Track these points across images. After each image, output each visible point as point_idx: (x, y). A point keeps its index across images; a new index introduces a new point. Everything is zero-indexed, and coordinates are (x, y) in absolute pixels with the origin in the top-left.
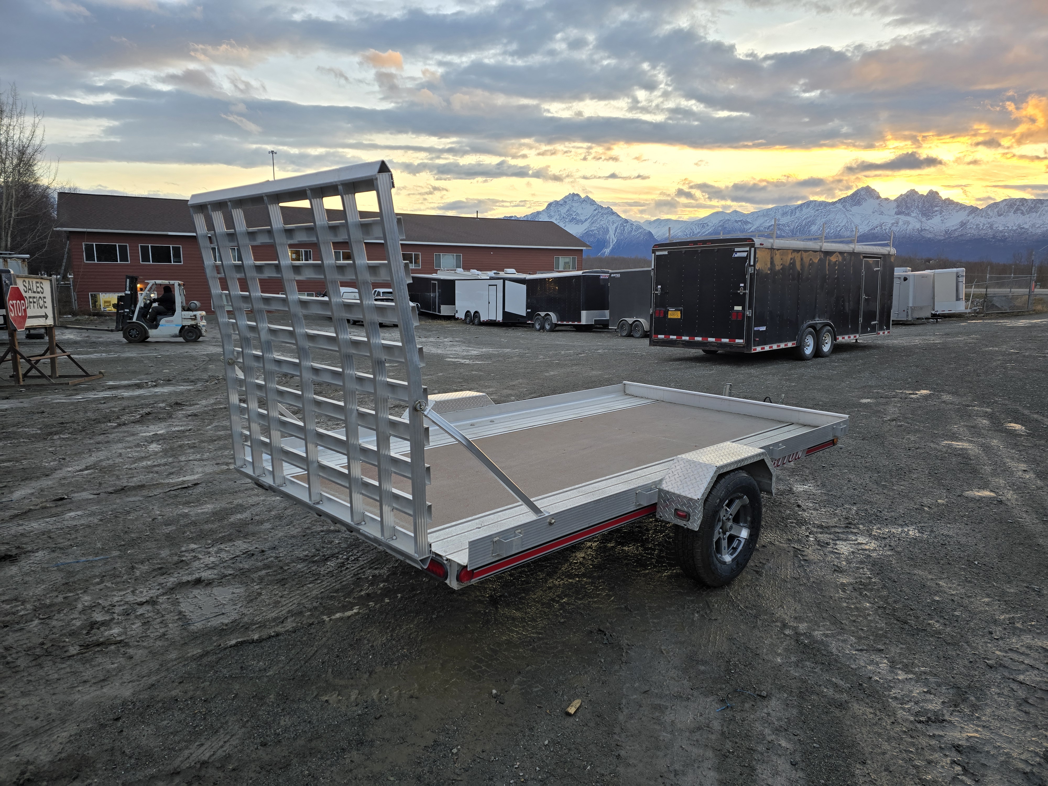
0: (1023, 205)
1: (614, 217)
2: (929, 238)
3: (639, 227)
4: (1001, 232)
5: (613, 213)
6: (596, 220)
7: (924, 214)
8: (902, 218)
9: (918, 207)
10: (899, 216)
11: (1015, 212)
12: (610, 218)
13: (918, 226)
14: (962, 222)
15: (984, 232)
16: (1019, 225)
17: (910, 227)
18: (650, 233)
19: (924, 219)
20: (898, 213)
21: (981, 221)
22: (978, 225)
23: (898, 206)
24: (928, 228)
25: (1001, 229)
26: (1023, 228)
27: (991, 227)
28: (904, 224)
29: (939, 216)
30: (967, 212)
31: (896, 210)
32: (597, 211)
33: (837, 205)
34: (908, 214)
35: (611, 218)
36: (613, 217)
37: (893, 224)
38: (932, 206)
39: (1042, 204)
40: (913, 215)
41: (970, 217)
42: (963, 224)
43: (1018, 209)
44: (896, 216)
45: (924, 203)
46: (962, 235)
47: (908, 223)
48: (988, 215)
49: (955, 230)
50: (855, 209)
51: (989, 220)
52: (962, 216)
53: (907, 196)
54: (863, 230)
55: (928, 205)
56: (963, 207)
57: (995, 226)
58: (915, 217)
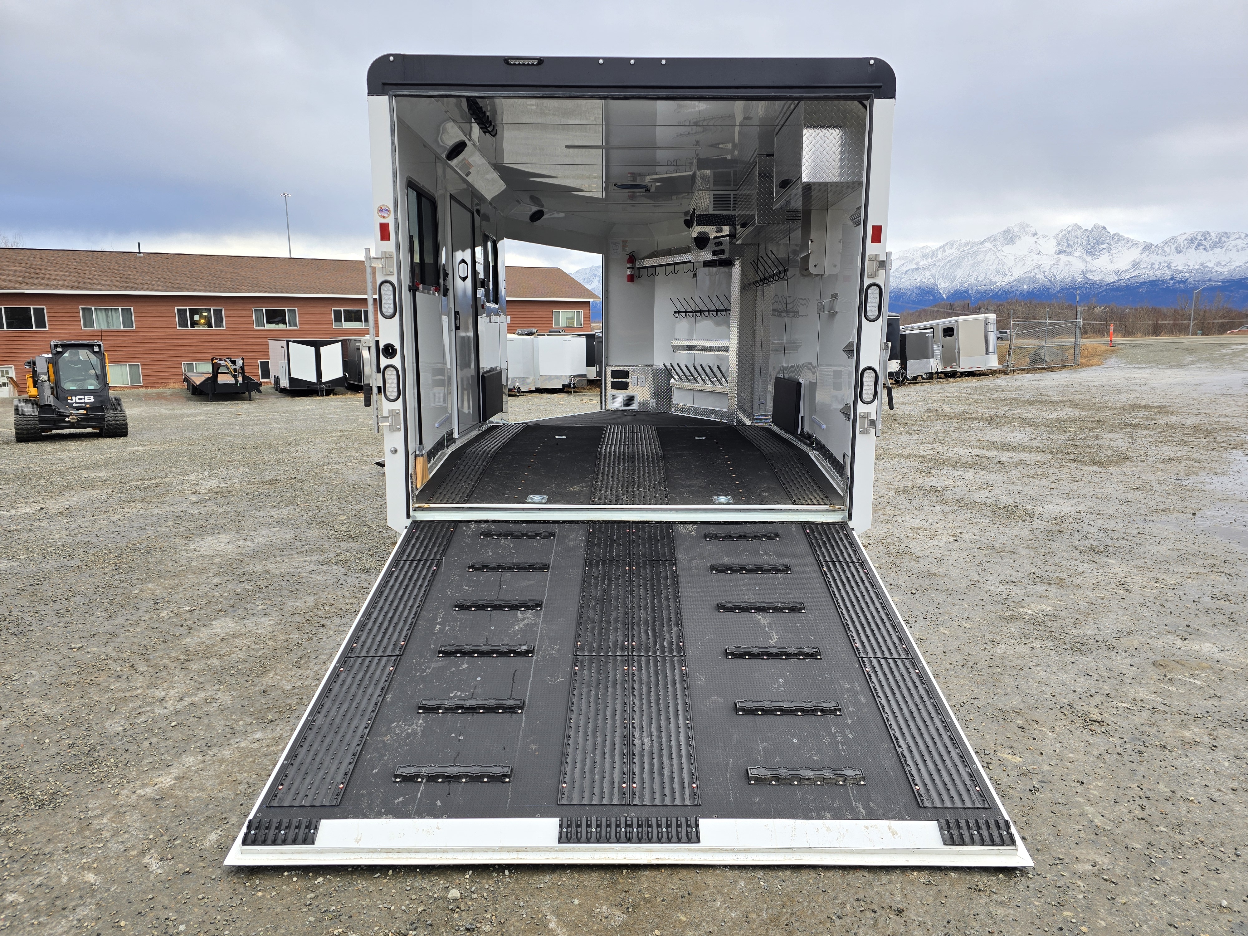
0: (1206, 239)
2: (1096, 282)
4: (1181, 272)
7: (1088, 252)
8: (1064, 258)
9: (1081, 244)
10: (1060, 256)
11: (1197, 248)
13: (1082, 266)
14: (1134, 261)
15: (1160, 272)
16: (1202, 264)
17: (1073, 269)
19: (1089, 258)
20: (1058, 253)
21: (1156, 259)
22: (1153, 264)
23: (1058, 244)
24: (1094, 269)
25: (1180, 268)
26: (1207, 266)
27: (1169, 267)
28: (1066, 265)
29: (1107, 254)
30: (1140, 248)
31: (1056, 249)
33: (986, 244)
34: (1070, 254)
37: (1053, 265)
38: (1098, 243)
39: (1228, 237)
40: (1076, 254)
41: (1144, 255)
42: (1136, 265)
43: (1199, 245)
44: (1056, 256)
45: (1089, 241)
46: (1134, 277)
47: (1071, 264)
48: (1164, 252)
49: (1126, 271)
50: (1007, 249)
51: (1167, 259)
52: (1134, 255)
53: (1069, 232)
54: (1018, 273)
55: (1093, 242)
56: (1135, 244)
57: (1172, 266)
58: (1080, 257)
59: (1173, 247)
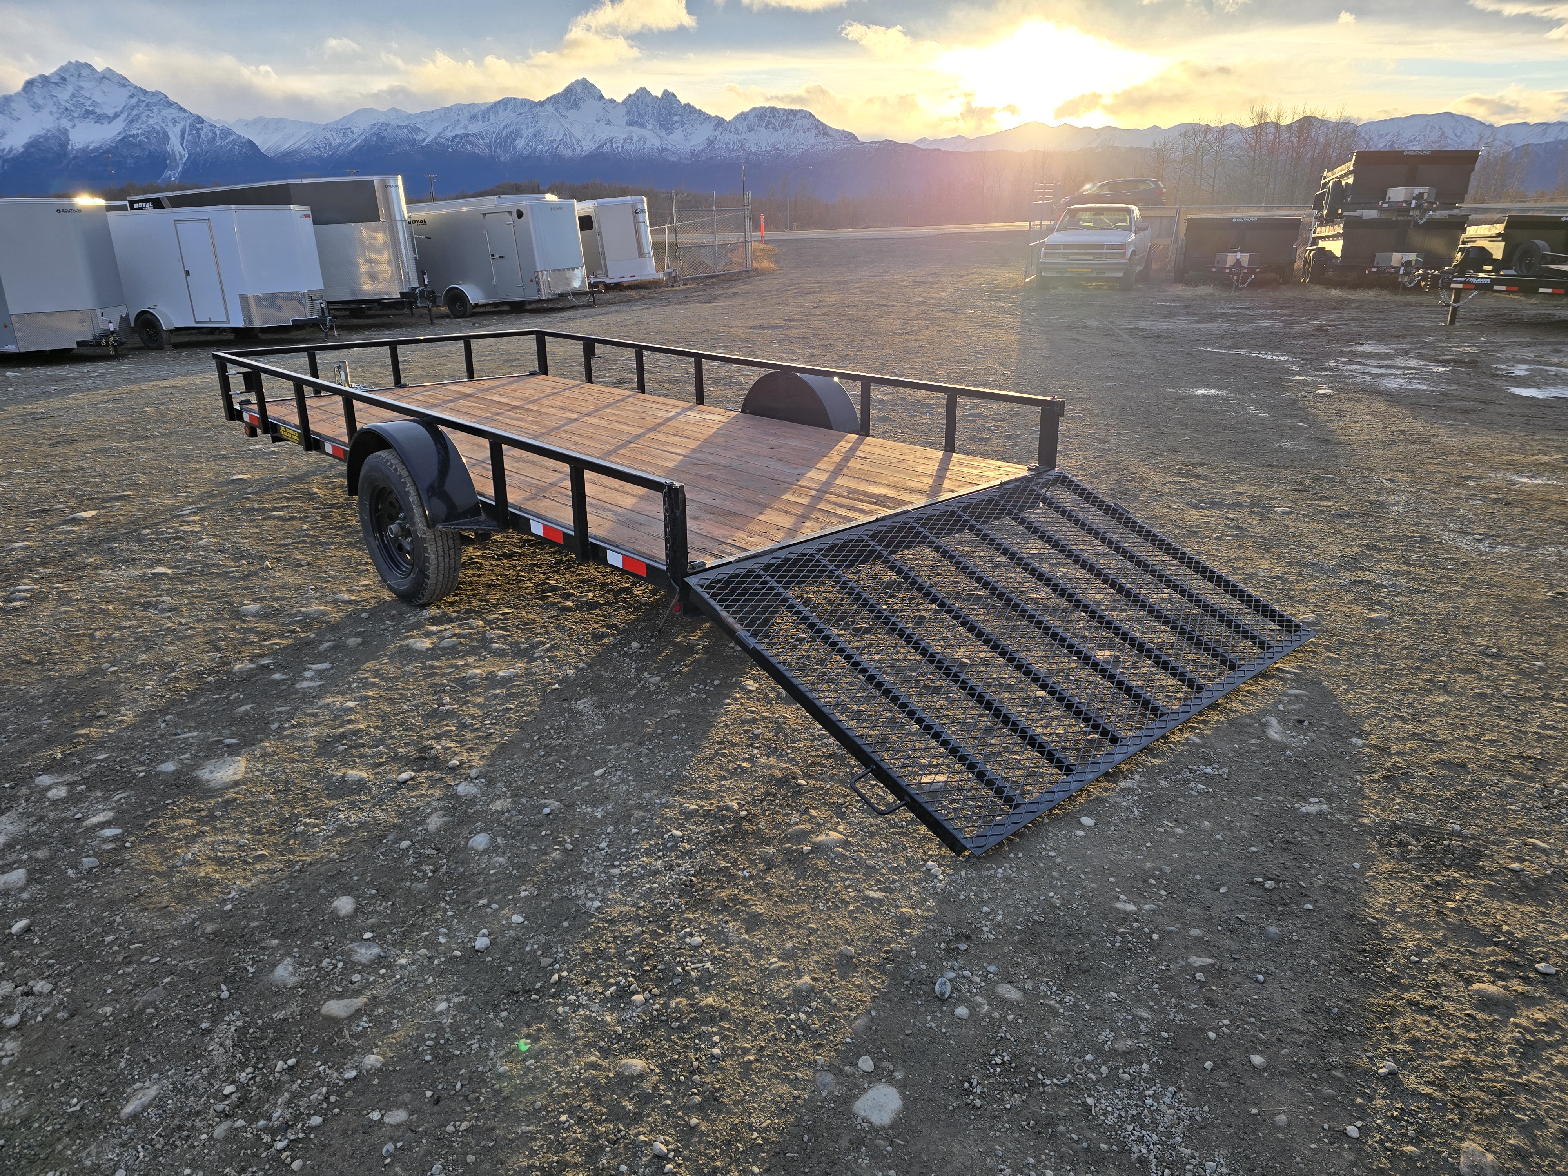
0: (774, 116)
1: (175, 113)
2: (674, 162)
3: (227, 132)
4: (755, 154)
5: (171, 104)
6: (138, 116)
7: (662, 126)
8: (637, 131)
9: (653, 114)
10: (631, 128)
11: (767, 127)
12: (164, 113)
13: (657, 144)
14: (708, 139)
15: (735, 154)
16: (773, 145)
17: (648, 145)
18: (250, 143)
19: (663, 134)
20: (631, 123)
21: (731, 138)
22: (727, 144)
23: (628, 113)
24: (670, 147)
25: (753, 150)
26: (778, 149)
27: (743, 147)
28: (640, 140)
29: (681, 129)
30: (713, 124)
31: (626, 118)
32: (135, 100)
33: (547, 106)
34: (642, 126)
35: (167, 113)
36: (170, 110)
37: (625, 139)
38: (670, 114)
39: (795, 115)
40: (649, 126)
41: (717, 133)
42: (710, 142)
43: (769, 123)
44: (628, 128)
45: (660, 109)
46: (711, 158)
47: (643, 139)
48: (738, 130)
49: (703, 150)
50: (572, 113)
51: (740, 138)
52: (708, 131)
53: (638, 98)
54: (588, 146)
55: (664, 112)
56: (707, 118)
57: (747, 145)
58: (651, 130)
59: (745, 123)
